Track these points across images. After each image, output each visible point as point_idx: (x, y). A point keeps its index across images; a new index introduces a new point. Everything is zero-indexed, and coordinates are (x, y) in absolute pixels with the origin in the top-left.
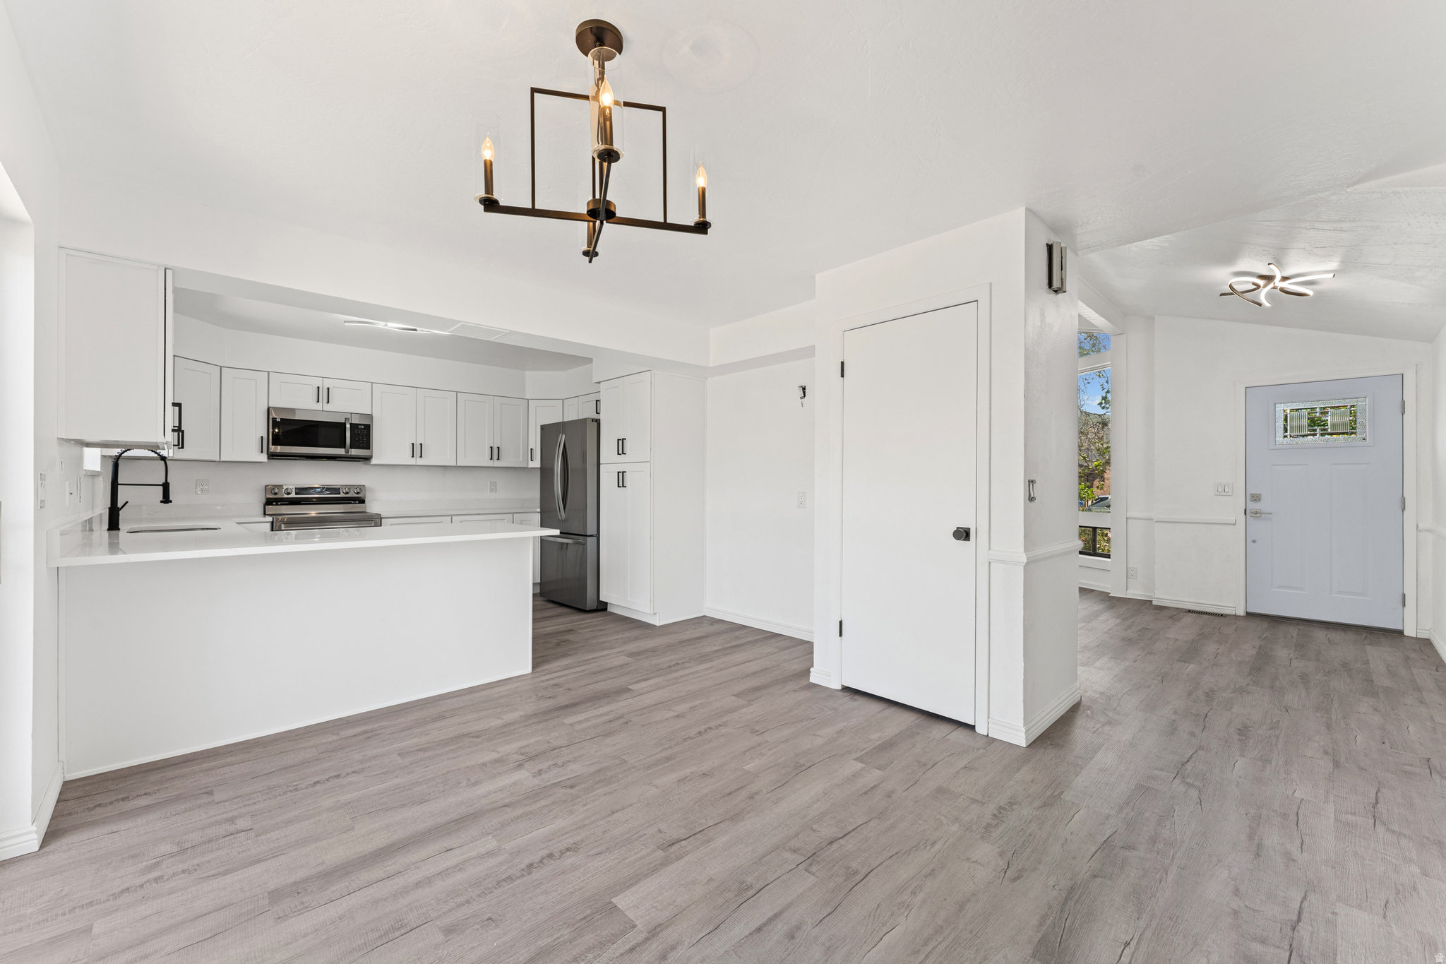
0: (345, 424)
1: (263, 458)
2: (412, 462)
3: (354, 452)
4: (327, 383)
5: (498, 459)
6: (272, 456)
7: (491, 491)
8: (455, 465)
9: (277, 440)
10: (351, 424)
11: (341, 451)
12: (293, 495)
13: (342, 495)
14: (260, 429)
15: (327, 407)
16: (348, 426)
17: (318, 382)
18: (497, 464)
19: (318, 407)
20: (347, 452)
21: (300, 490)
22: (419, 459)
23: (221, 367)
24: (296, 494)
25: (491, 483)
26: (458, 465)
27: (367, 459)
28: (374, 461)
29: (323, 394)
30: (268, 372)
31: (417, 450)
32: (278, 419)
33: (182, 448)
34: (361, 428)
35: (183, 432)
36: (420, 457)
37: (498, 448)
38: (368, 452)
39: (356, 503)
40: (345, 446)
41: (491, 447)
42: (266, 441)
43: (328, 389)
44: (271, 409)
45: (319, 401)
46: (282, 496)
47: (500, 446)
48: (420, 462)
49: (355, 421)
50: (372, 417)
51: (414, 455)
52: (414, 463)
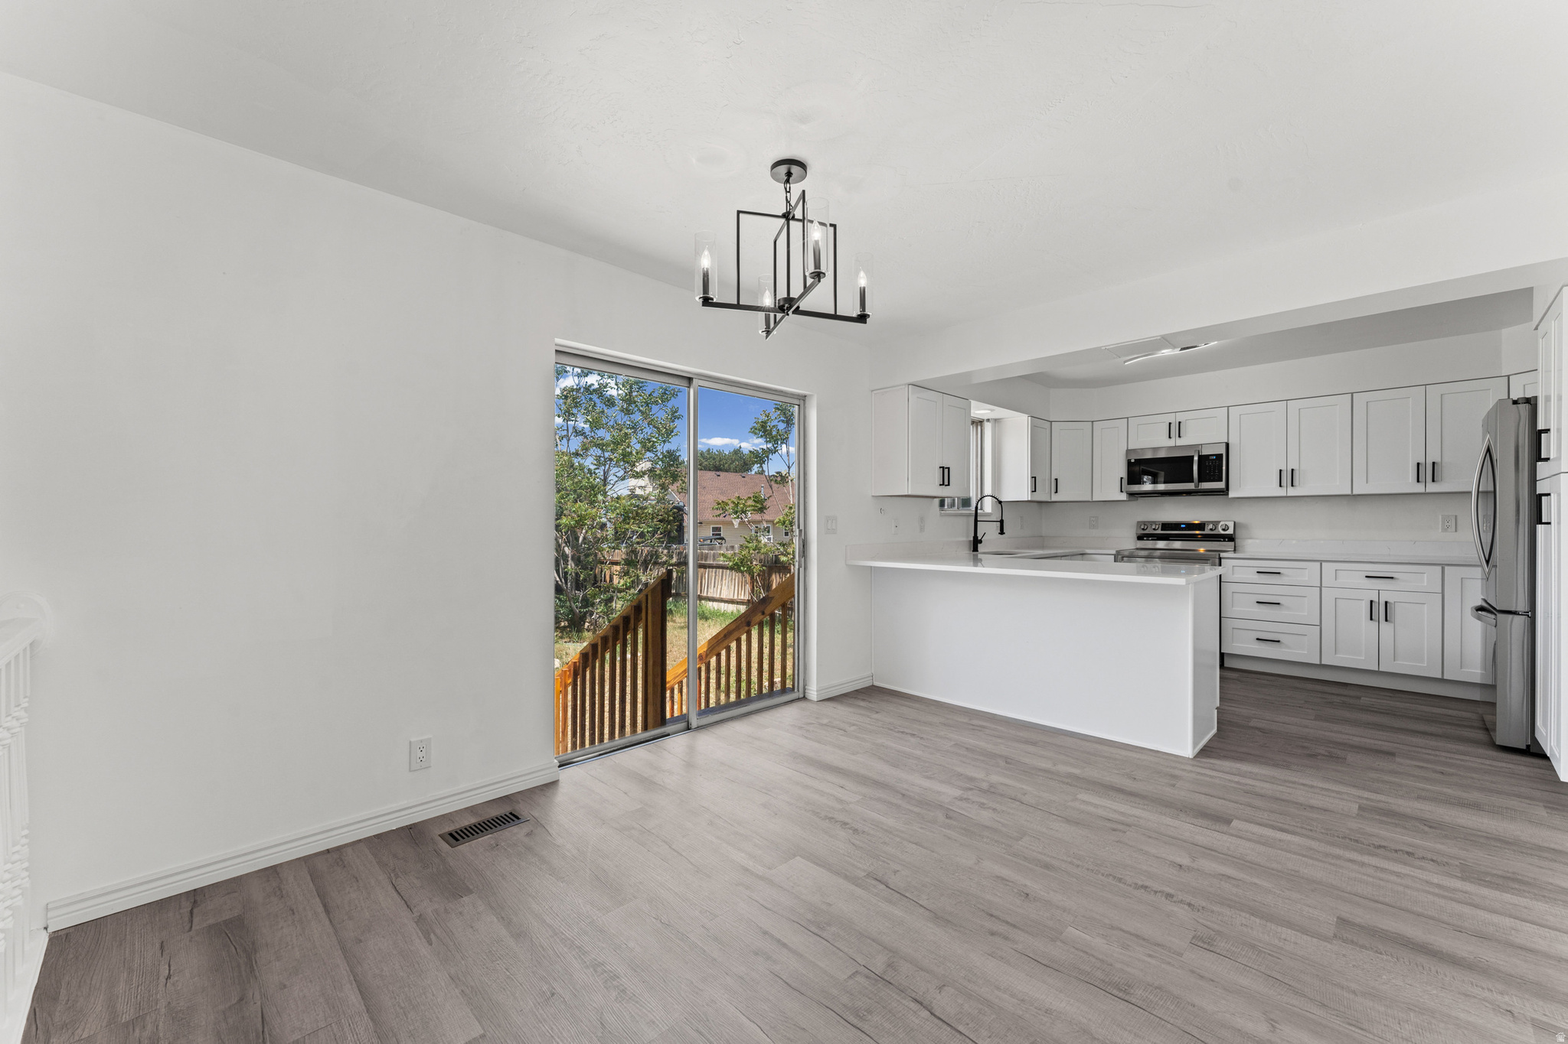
0: (1193, 457)
1: (1124, 497)
2: (1280, 492)
3: (1204, 486)
4: (1180, 417)
5: (1433, 481)
6: (1131, 495)
7: (1445, 529)
8: (1349, 493)
9: (1130, 482)
10: (1200, 457)
11: (1191, 486)
12: (1159, 532)
13: (1207, 531)
14: (1122, 472)
15: (1180, 442)
16: (1196, 458)
17: (1171, 418)
18: (1432, 488)
19: (1171, 443)
20: (1196, 486)
21: (1166, 526)
22: (1290, 488)
23: (1093, 422)
24: (1162, 530)
26: (1355, 493)
27: (1225, 492)
28: (1232, 494)
29: (1176, 429)
30: (1128, 418)
31: (1288, 477)
32: (1133, 461)
33: (1056, 492)
34: (1213, 459)
35: (1056, 480)
36: (1292, 486)
37: (1434, 463)
38: (1221, 485)
39: (1224, 541)
40: (1191, 480)
41: (1418, 464)
42: (1125, 481)
43: (1180, 423)
44: (1128, 451)
45: (1170, 437)
46: (1149, 531)
47: (1437, 460)
48: (1292, 492)
49: (1205, 452)
50: (1227, 445)
51: (1284, 483)
52: (1284, 494)
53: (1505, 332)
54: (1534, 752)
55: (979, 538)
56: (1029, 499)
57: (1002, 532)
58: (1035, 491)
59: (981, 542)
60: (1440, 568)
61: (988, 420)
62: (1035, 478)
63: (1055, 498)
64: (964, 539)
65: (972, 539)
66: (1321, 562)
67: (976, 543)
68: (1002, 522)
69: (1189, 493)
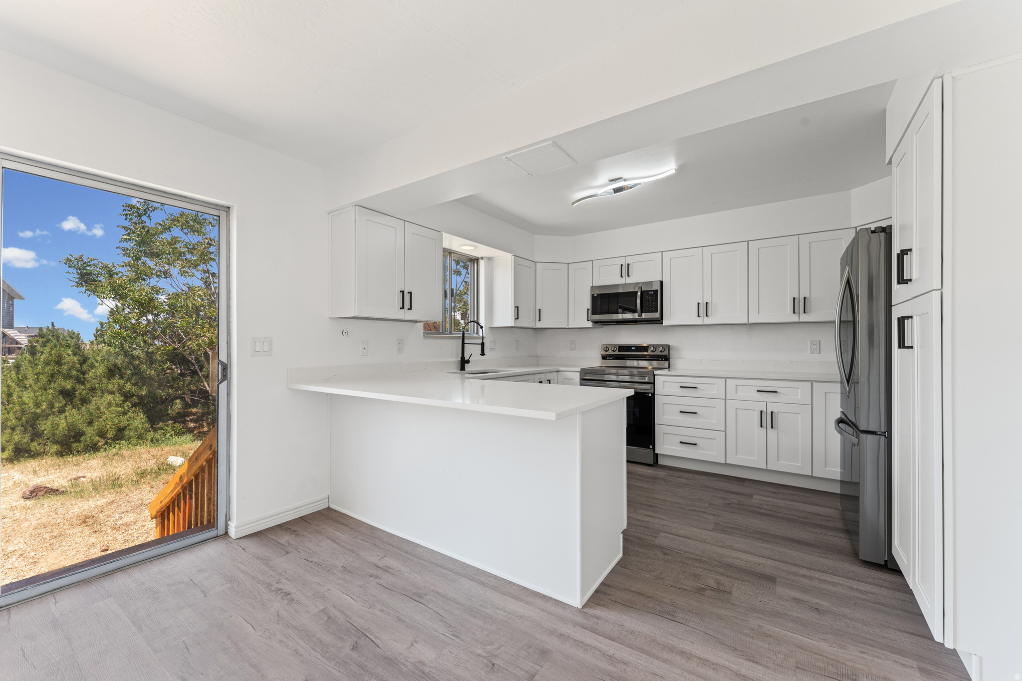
0: (637, 292)
1: (590, 324)
2: (699, 321)
3: (645, 316)
4: (629, 260)
5: (805, 312)
6: (596, 322)
7: (813, 351)
8: (746, 322)
9: (594, 312)
10: (642, 292)
11: (636, 316)
12: (617, 353)
13: (649, 353)
14: (588, 304)
15: (629, 280)
16: (639, 293)
17: (623, 261)
18: (804, 318)
19: (622, 281)
20: (639, 316)
21: (622, 348)
22: (705, 318)
23: (568, 264)
24: (619, 351)
25: (812, 343)
26: (752, 322)
27: (660, 321)
28: (665, 323)
29: (626, 270)
30: (592, 261)
31: (704, 309)
32: (595, 295)
33: (540, 320)
34: (652, 294)
35: (540, 310)
36: (707, 316)
37: (805, 298)
38: (657, 315)
39: (662, 360)
40: (636, 311)
41: (794, 298)
42: (590, 312)
43: (628, 264)
44: (593, 288)
45: (622, 276)
46: (610, 352)
47: (807, 296)
48: (707, 321)
49: (644, 289)
50: (661, 283)
51: (701, 314)
52: (701, 323)
53: (854, 192)
54: (890, 567)
55: (466, 358)
56: (513, 325)
57: (483, 354)
58: (518, 319)
59: (468, 362)
60: (809, 384)
61: (482, 258)
62: (518, 307)
63: (539, 325)
64: (454, 359)
65: (460, 359)
66: (726, 378)
67: (463, 363)
68: (483, 344)
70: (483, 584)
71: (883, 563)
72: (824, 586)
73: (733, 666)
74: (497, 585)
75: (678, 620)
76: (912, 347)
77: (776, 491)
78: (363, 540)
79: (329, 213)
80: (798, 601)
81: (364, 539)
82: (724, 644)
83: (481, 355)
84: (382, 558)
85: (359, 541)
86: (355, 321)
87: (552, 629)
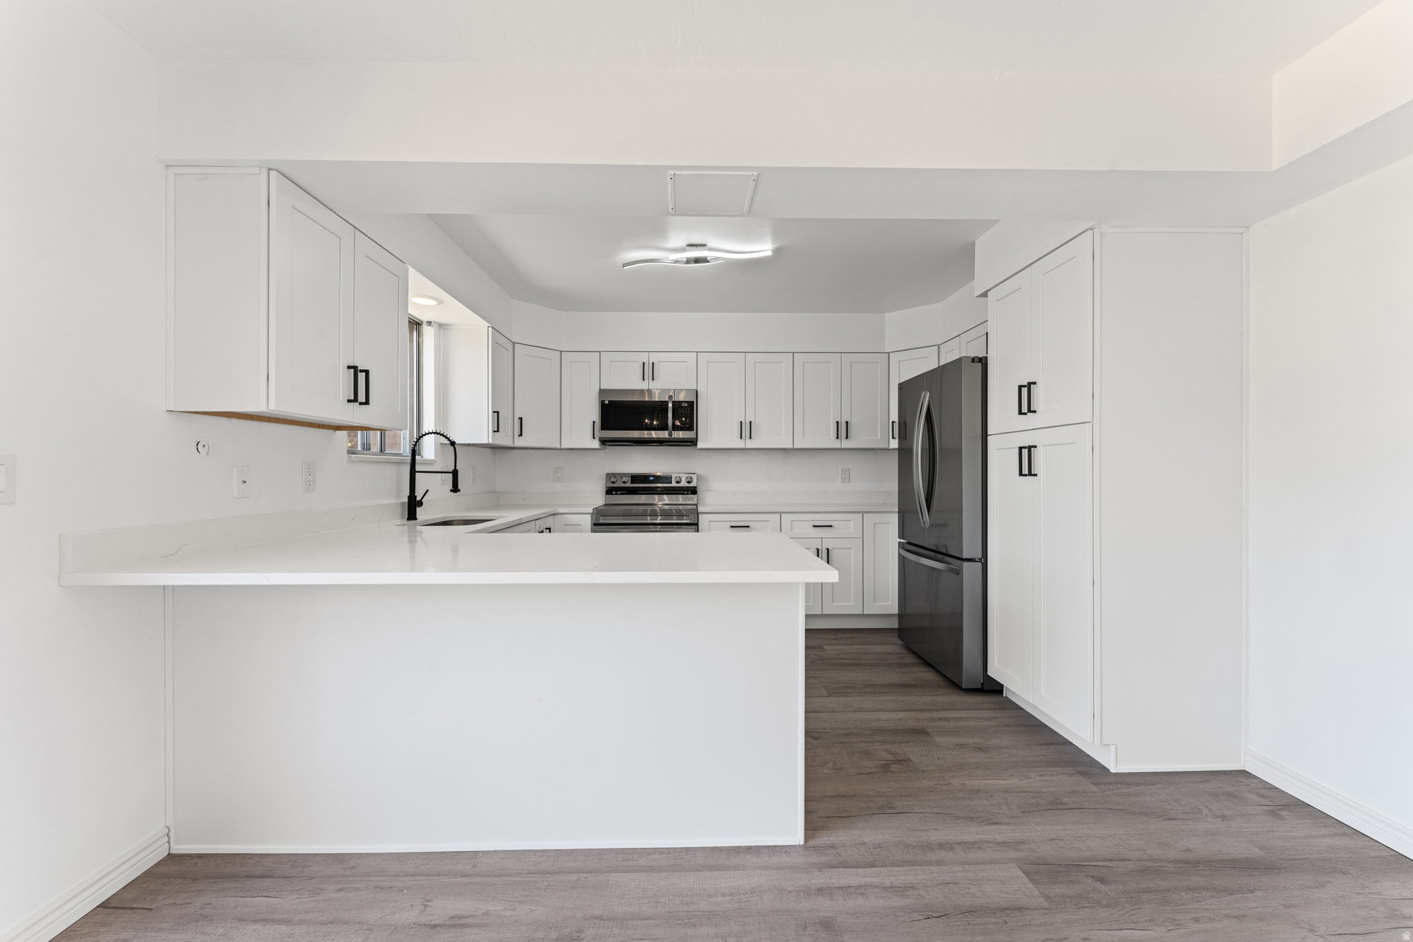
0: (667, 402)
1: (596, 444)
2: (741, 444)
3: (677, 435)
4: (654, 358)
5: (847, 438)
6: (604, 442)
8: (791, 447)
9: (605, 425)
10: (674, 403)
11: (664, 434)
12: (629, 485)
13: (674, 484)
14: (594, 414)
15: (654, 386)
16: (670, 405)
17: (644, 358)
18: (846, 444)
19: (643, 386)
20: (670, 434)
21: (635, 478)
22: (748, 440)
23: (561, 352)
24: (631, 483)
25: (843, 470)
26: (795, 447)
27: (693, 442)
28: (700, 445)
29: (649, 371)
30: (600, 352)
31: (747, 430)
32: (607, 402)
33: (521, 435)
34: (685, 406)
35: (521, 419)
36: (751, 438)
37: (847, 422)
38: (691, 435)
39: (688, 494)
40: (666, 429)
41: (835, 422)
42: (598, 426)
43: (652, 364)
44: (602, 392)
45: (644, 379)
46: (619, 484)
47: (849, 420)
48: (751, 444)
49: (678, 399)
50: (697, 392)
51: (743, 436)
52: (743, 446)
53: (889, 316)
55: (418, 498)
56: (490, 442)
57: (455, 489)
58: (498, 431)
59: (420, 503)
60: (861, 515)
61: (429, 323)
62: (498, 412)
63: (519, 442)
64: (393, 501)
65: (406, 500)
66: (782, 514)
67: (413, 506)
68: (455, 473)
69: (660, 442)
70: (649, 869)
71: (980, 687)
72: (962, 724)
73: (987, 837)
74: (673, 862)
75: (901, 810)
76: (1036, 475)
77: (835, 637)
78: (341, 890)
79: (168, 166)
80: (961, 746)
81: (342, 886)
82: (960, 818)
83: (451, 491)
84: (426, 906)
85: (333, 895)
86: (224, 420)
87: (803, 889)
